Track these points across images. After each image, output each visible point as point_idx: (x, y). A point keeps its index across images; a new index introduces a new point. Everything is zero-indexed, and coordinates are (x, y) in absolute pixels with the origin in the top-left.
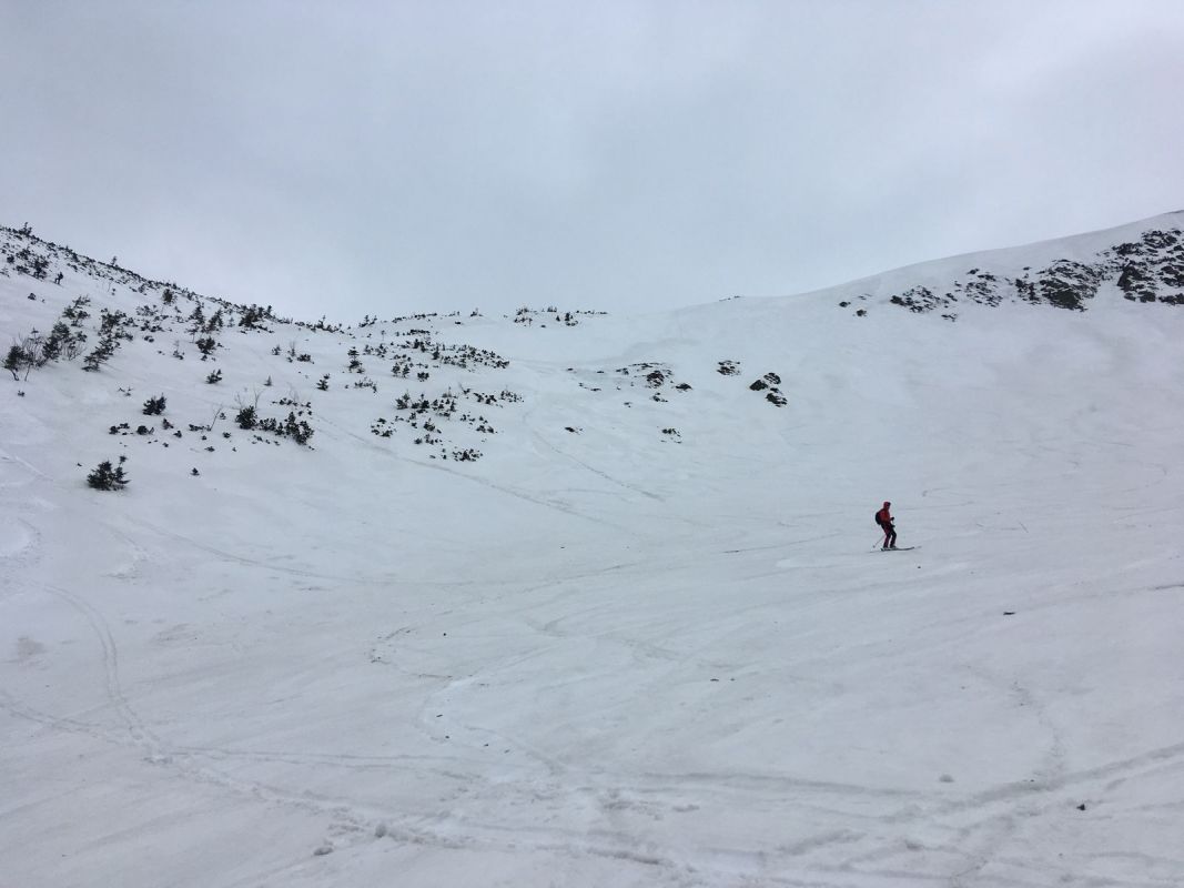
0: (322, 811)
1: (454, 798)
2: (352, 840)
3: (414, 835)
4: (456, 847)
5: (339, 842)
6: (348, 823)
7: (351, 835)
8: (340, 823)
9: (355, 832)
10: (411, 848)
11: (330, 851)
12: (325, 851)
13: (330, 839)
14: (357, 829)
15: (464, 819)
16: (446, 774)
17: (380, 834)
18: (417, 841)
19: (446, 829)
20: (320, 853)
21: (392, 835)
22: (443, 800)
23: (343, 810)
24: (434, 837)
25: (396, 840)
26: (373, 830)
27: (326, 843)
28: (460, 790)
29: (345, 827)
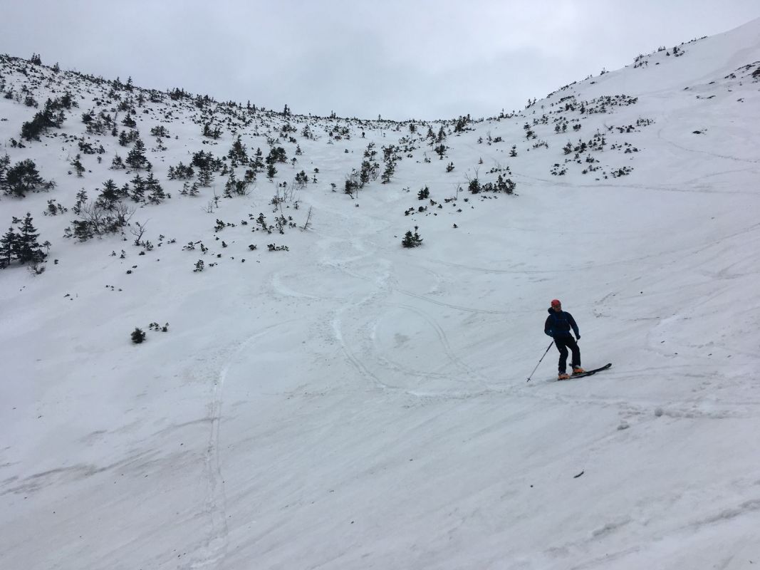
1: (702, 389)
2: (639, 420)
3: (685, 413)
5: (629, 421)
6: (632, 411)
7: (638, 416)
8: (626, 411)
9: (639, 415)
10: (685, 422)
11: (627, 427)
12: (624, 427)
13: (624, 420)
14: (639, 413)
15: (718, 400)
16: (687, 375)
17: (659, 414)
18: (688, 416)
19: (705, 407)
20: (621, 428)
21: (669, 414)
22: (694, 391)
23: (623, 403)
24: (701, 413)
25: (673, 417)
26: (653, 412)
27: (622, 422)
28: (704, 383)
29: (629, 413)
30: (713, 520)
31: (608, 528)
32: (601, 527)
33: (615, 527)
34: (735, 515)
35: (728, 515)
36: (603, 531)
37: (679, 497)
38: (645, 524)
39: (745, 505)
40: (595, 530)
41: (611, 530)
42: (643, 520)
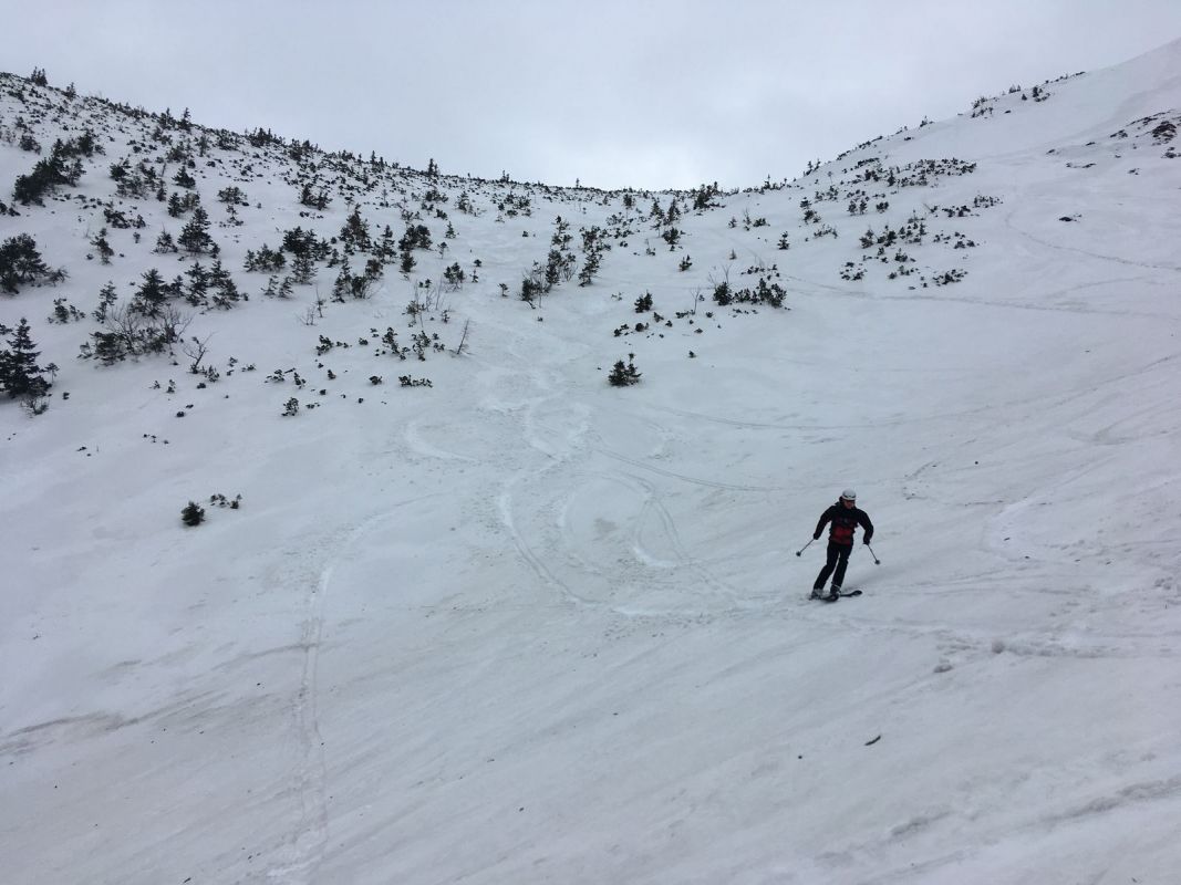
0: (922, 634)
1: (1065, 612)
2: (968, 658)
3: (1038, 649)
4: (1093, 656)
5: (954, 659)
6: (956, 643)
7: (965, 653)
8: (948, 643)
9: (967, 651)
10: (1037, 663)
11: (949, 668)
12: (944, 668)
13: (944, 657)
14: (969, 647)
15: (1089, 630)
16: (1044, 591)
17: (998, 650)
18: (1043, 654)
19: (1070, 641)
20: (940, 670)
21: (1014, 650)
22: (1053, 615)
23: (944, 631)
24: (1063, 649)
25: (1019, 654)
26: (989, 646)
27: (942, 661)
28: (1069, 604)
29: (953, 647)
30: (1077, 814)
31: (916, 824)
32: (904, 822)
33: (926, 822)
34: (1110, 807)
35: (1101, 807)
36: (908, 827)
37: (1026, 777)
38: (973, 818)
39: (1127, 792)
40: (895, 825)
41: (919, 827)
42: (969, 811)
